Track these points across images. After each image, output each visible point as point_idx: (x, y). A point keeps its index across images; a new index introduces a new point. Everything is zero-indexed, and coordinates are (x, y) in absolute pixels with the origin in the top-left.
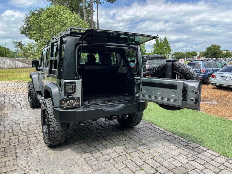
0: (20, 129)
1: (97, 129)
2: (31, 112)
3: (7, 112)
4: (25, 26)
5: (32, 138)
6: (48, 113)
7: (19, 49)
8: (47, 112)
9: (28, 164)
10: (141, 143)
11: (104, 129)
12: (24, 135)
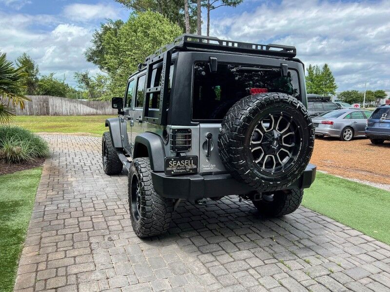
0: (94, 207)
1: (219, 215)
2: (107, 181)
3: (72, 179)
4: (94, 48)
5: (113, 222)
6: (143, 182)
7: (83, 85)
8: (142, 179)
9: (111, 262)
10: (302, 246)
11: (230, 215)
12: (99, 216)
